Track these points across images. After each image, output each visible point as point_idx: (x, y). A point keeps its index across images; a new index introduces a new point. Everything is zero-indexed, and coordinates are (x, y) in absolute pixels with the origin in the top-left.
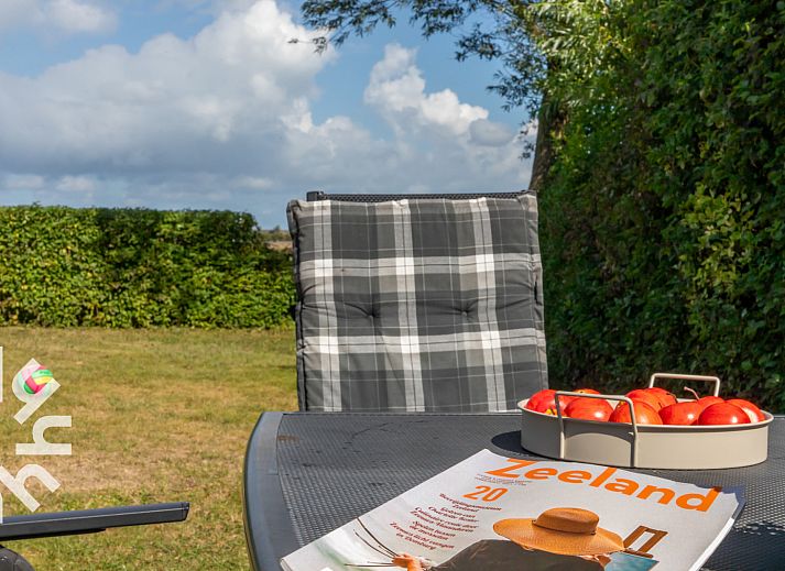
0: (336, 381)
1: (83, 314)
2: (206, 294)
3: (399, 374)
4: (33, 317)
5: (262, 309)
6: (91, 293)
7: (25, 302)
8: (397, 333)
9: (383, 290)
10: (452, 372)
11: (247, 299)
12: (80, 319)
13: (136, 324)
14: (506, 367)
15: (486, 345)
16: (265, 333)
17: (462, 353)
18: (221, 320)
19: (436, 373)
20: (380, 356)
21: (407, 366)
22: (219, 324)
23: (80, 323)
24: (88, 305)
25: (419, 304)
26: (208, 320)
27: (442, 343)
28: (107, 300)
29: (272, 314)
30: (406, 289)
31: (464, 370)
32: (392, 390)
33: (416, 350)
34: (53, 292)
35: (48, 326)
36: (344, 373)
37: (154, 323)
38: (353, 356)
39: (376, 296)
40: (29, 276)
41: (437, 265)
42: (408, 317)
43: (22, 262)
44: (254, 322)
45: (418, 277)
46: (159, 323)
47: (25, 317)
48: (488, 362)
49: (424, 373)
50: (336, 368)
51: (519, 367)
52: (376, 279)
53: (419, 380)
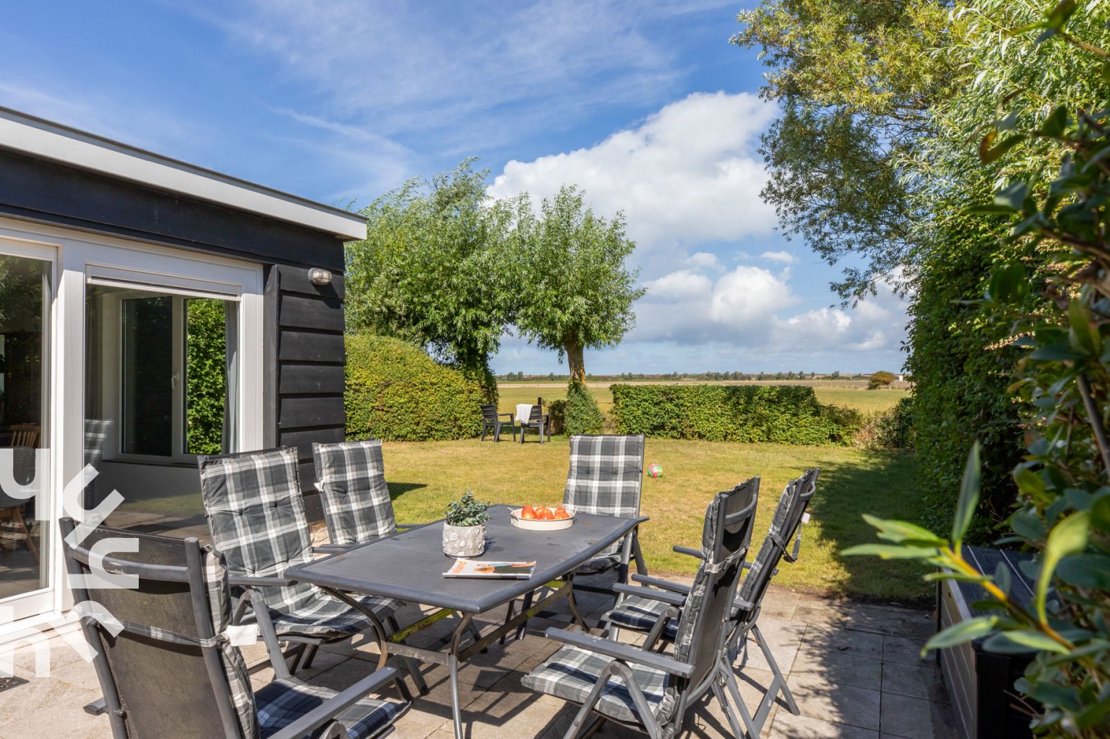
0: (573, 494)
1: (726, 436)
2: (786, 428)
3: (591, 493)
4: (704, 436)
5: (815, 436)
6: (730, 426)
7: (700, 429)
8: (592, 480)
9: (591, 466)
10: (607, 493)
11: (807, 430)
12: (725, 437)
13: (751, 441)
14: (623, 493)
15: (618, 486)
16: (815, 448)
17: (611, 488)
18: (793, 441)
19: (602, 493)
20: (587, 487)
21: (593, 491)
22: (792, 443)
23: (725, 440)
24: (729, 431)
25: (600, 471)
26: (786, 440)
27: (605, 484)
28: (737, 429)
29: (820, 439)
30: (597, 466)
31: (610, 493)
32: (589, 497)
33: (597, 485)
34: (712, 425)
35: (711, 441)
36: (576, 491)
37: (760, 441)
38: (579, 486)
39: (589, 467)
40: (702, 417)
41: (607, 458)
42: (597, 475)
43: (699, 411)
44: (811, 442)
45: (601, 462)
46: (762, 441)
47: (701, 436)
48: (618, 491)
49: (599, 493)
50: (574, 489)
51: (627, 493)
52: (589, 462)
53: (596, 495)
